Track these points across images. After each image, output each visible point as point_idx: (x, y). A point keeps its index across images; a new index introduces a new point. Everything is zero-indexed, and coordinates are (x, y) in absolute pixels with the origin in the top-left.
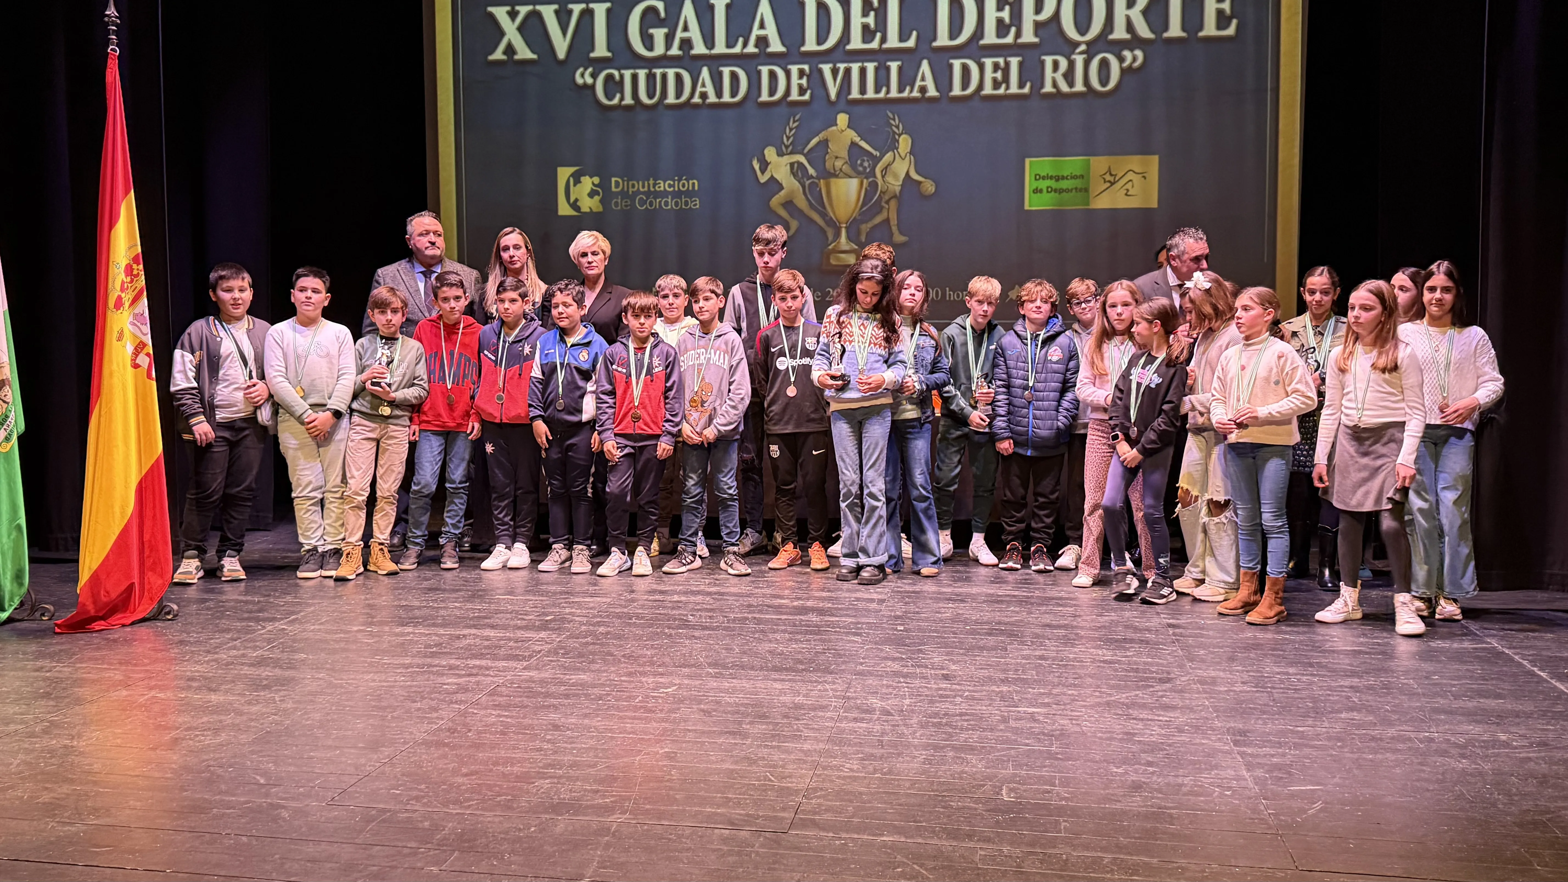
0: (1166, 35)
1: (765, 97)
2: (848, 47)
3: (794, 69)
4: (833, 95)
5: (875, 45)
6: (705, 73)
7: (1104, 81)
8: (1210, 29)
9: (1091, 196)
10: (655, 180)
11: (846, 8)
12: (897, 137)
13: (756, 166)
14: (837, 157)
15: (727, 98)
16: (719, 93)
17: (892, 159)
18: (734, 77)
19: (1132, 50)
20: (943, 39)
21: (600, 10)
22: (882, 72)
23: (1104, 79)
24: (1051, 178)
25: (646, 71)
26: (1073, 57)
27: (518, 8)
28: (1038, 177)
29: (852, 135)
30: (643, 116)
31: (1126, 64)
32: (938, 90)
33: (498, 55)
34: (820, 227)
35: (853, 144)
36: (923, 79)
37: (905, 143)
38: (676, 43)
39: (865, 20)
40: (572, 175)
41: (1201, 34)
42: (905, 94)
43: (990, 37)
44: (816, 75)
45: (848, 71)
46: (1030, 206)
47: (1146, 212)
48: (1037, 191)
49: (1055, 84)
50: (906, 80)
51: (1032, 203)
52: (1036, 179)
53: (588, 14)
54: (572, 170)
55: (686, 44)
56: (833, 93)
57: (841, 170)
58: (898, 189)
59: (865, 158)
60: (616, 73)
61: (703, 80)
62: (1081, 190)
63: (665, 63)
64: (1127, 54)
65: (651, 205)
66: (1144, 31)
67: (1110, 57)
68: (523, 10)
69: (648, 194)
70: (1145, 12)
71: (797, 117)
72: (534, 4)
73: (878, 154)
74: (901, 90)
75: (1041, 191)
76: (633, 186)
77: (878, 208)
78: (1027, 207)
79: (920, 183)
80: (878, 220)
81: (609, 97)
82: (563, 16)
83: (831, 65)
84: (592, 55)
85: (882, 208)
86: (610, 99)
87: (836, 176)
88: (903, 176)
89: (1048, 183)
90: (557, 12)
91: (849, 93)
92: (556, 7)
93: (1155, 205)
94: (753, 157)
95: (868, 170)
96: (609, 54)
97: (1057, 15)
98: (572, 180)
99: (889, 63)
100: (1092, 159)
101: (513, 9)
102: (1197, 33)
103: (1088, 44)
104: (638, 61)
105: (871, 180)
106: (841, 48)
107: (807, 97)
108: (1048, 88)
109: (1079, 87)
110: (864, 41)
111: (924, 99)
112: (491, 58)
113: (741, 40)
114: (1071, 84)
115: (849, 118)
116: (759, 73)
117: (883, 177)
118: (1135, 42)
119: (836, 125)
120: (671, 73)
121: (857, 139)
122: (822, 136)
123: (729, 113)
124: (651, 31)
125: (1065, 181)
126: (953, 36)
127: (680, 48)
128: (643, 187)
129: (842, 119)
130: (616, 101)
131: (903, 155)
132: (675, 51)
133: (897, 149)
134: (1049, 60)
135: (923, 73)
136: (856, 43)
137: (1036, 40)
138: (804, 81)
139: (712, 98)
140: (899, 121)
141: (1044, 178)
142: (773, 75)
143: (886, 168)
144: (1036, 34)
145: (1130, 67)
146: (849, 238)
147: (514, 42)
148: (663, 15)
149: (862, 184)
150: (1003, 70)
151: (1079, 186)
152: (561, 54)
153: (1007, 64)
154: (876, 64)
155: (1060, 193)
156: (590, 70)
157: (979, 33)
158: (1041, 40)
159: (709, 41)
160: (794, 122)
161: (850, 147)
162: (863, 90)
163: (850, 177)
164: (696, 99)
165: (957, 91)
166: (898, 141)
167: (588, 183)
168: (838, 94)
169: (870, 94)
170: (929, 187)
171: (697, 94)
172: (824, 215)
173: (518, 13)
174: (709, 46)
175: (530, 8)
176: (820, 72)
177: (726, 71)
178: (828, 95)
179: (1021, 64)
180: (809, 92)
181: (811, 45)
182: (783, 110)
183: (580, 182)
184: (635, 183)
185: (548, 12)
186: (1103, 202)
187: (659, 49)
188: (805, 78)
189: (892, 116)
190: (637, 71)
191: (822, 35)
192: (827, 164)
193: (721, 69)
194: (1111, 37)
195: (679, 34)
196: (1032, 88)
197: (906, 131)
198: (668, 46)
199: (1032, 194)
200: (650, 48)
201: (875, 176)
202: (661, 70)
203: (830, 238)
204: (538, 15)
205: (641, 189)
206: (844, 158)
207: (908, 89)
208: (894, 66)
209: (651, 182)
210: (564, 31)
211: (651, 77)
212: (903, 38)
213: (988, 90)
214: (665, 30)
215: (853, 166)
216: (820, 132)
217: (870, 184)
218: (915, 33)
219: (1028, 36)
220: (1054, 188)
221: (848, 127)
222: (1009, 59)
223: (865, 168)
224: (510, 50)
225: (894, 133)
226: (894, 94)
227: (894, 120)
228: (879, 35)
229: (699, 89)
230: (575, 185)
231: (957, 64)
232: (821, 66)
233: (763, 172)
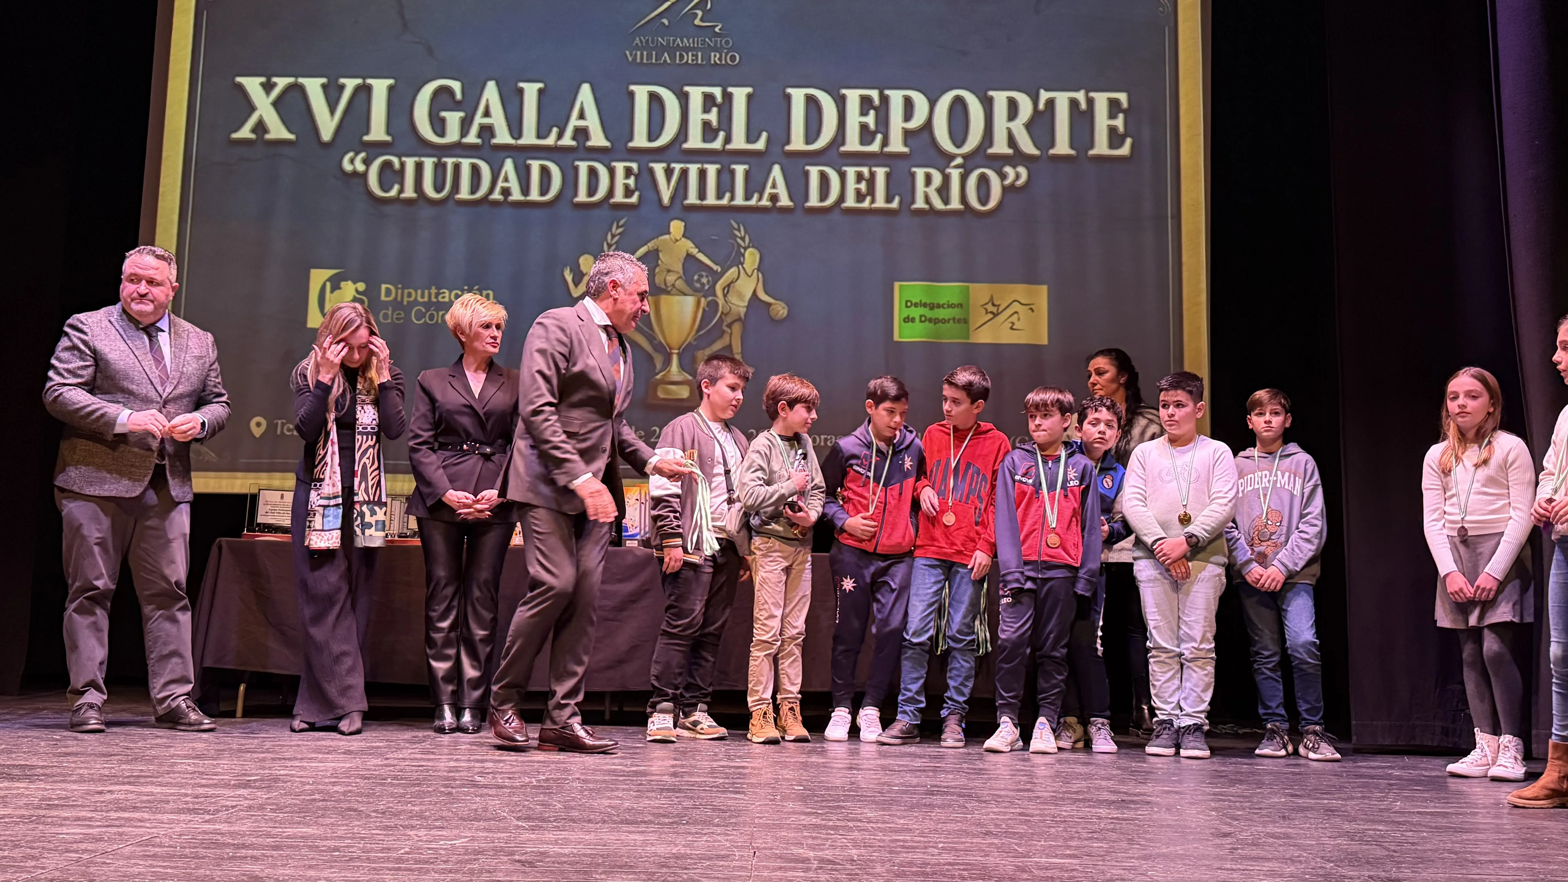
0: (1052, 152)
1: (582, 196)
2: (685, 146)
3: (620, 167)
4: (666, 200)
5: (717, 145)
6: (509, 166)
7: (983, 200)
8: (1101, 147)
9: (972, 328)
10: (439, 288)
11: (683, 101)
12: (742, 250)
13: (569, 277)
14: (669, 271)
15: (534, 195)
16: (525, 189)
17: (736, 277)
18: (545, 173)
19: (1014, 167)
20: (797, 143)
21: (380, 87)
22: (726, 177)
23: (984, 198)
24: (925, 305)
25: (435, 159)
26: (948, 170)
27: (275, 79)
28: (909, 304)
29: (688, 246)
30: (427, 212)
31: (1007, 182)
32: (791, 198)
33: (245, 133)
34: (647, 352)
35: (689, 256)
36: (774, 186)
37: (751, 258)
38: (474, 129)
39: (706, 117)
40: (329, 280)
41: (1091, 152)
42: (753, 202)
43: (853, 144)
44: (645, 175)
45: (684, 173)
46: (900, 337)
47: (1034, 349)
48: (908, 320)
49: (927, 200)
50: (754, 185)
51: (904, 333)
52: (907, 306)
53: (364, 91)
54: (330, 272)
55: (487, 131)
56: (666, 197)
57: (673, 285)
58: (743, 311)
59: (704, 274)
60: (395, 160)
61: (506, 173)
62: (959, 321)
63: (458, 151)
64: (1008, 170)
65: (431, 317)
66: (1028, 147)
67: (990, 173)
68: (282, 82)
69: (428, 305)
70: (1029, 126)
71: (622, 222)
72: (296, 76)
73: (719, 270)
74: (748, 197)
75: (913, 320)
76: (409, 295)
77: (718, 332)
78: (896, 338)
79: (770, 304)
80: (717, 346)
81: (385, 186)
82: (332, 93)
83: (664, 165)
84: (366, 138)
85: (723, 332)
86: (386, 191)
87: (668, 293)
88: (748, 295)
89: (921, 311)
90: (324, 86)
91: (685, 197)
92: (324, 80)
93: (1045, 341)
94: (565, 266)
95: (707, 287)
96: (388, 138)
97: (928, 125)
98: (328, 285)
99: (733, 166)
100: (971, 285)
101: (269, 80)
102: (1087, 152)
103: (965, 157)
104: (424, 147)
105: (710, 298)
106: (677, 146)
107: (634, 199)
108: (920, 204)
109: (955, 204)
110: (705, 140)
111: (774, 209)
112: (235, 136)
113: (555, 130)
114: (946, 201)
115: (685, 227)
116: (576, 169)
117: (725, 296)
118: (1018, 157)
119: (669, 233)
120: (465, 164)
121: (694, 251)
122: (651, 245)
123: (537, 213)
124: (443, 114)
125: (941, 310)
126: (810, 138)
127: (479, 136)
128: (423, 297)
129: (677, 227)
130: (393, 193)
131: (749, 272)
132: (472, 138)
133: (742, 264)
134: (920, 173)
135: (774, 180)
136: (695, 141)
137: (906, 150)
138: (631, 181)
139: (516, 195)
140: (746, 232)
141: (916, 305)
142: (593, 173)
143: (729, 286)
144: (906, 144)
145: (1012, 186)
146: (681, 366)
147: (266, 119)
148: (459, 96)
149: (698, 303)
150: (867, 181)
151: (957, 317)
152: (326, 135)
153: (873, 175)
154: (718, 166)
155: (935, 323)
156: (363, 155)
157: (840, 138)
158: (911, 151)
159: (516, 128)
160: (618, 227)
161: (685, 259)
162: (702, 195)
163: (685, 295)
164: (496, 196)
165: (814, 201)
166: (743, 255)
167: (349, 289)
168: (673, 198)
169: (711, 200)
170: (780, 310)
171: (498, 189)
172: (651, 338)
173: (275, 85)
174: (516, 136)
175: (291, 80)
176: (651, 172)
177: (535, 166)
178: (660, 200)
179: (888, 176)
180: (637, 194)
181: (640, 140)
182: (604, 212)
183: (340, 288)
184: (411, 290)
185: (314, 86)
186: (984, 336)
187: (452, 135)
188: (632, 179)
189: (736, 226)
190: (423, 159)
191: (655, 128)
192: (656, 278)
193: (529, 162)
194: (990, 151)
195: (479, 120)
196: (901, 202)
197: (753, 244)
198: (464, 132)
199: (903, 323)
200: (441, 133)
201: (715, 295)
202: (454, 160)
203: (659, 366)
204: (300, 89)
205: (420, 300)
206: (678, 272)
207: (756, 196)
208: (740, 170)
209: (434, 291)
210: (332, 111)
211: (440, 168)
212: (751, 137)
213: (850, 202)
214: (462, 114)
215: (689, 282)
216: (649, 241)
217: (709, 304)
218: (764, 135)
219: (897, 145)
220: (928, 316)
221: (684, 236)
222: (874, 169)
223: (703, 285)
224: (261, 127)
225: (739, 246)
226: (739, 201)
227: (739, 231)
228: (722, 134)
229: (500, 184)
230: (332, 291)
231: (814, 171)
232: (652, 165)
233: (576, 284)
